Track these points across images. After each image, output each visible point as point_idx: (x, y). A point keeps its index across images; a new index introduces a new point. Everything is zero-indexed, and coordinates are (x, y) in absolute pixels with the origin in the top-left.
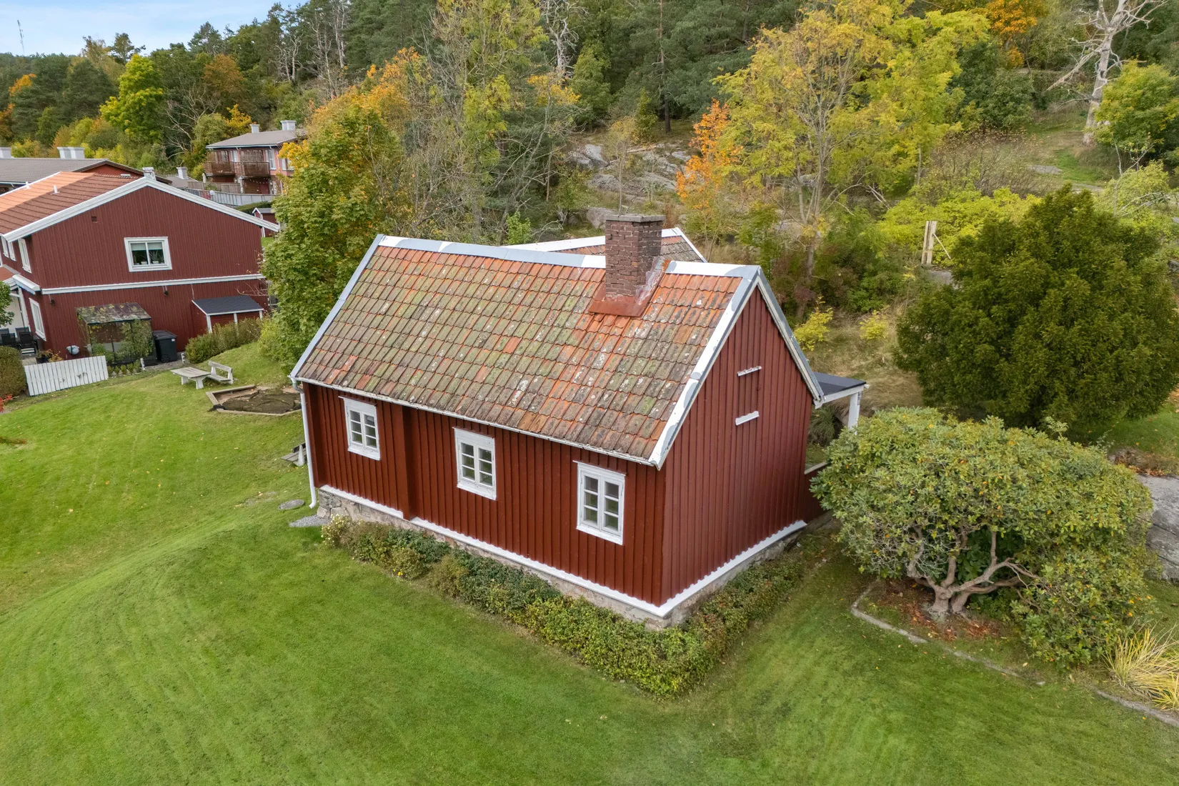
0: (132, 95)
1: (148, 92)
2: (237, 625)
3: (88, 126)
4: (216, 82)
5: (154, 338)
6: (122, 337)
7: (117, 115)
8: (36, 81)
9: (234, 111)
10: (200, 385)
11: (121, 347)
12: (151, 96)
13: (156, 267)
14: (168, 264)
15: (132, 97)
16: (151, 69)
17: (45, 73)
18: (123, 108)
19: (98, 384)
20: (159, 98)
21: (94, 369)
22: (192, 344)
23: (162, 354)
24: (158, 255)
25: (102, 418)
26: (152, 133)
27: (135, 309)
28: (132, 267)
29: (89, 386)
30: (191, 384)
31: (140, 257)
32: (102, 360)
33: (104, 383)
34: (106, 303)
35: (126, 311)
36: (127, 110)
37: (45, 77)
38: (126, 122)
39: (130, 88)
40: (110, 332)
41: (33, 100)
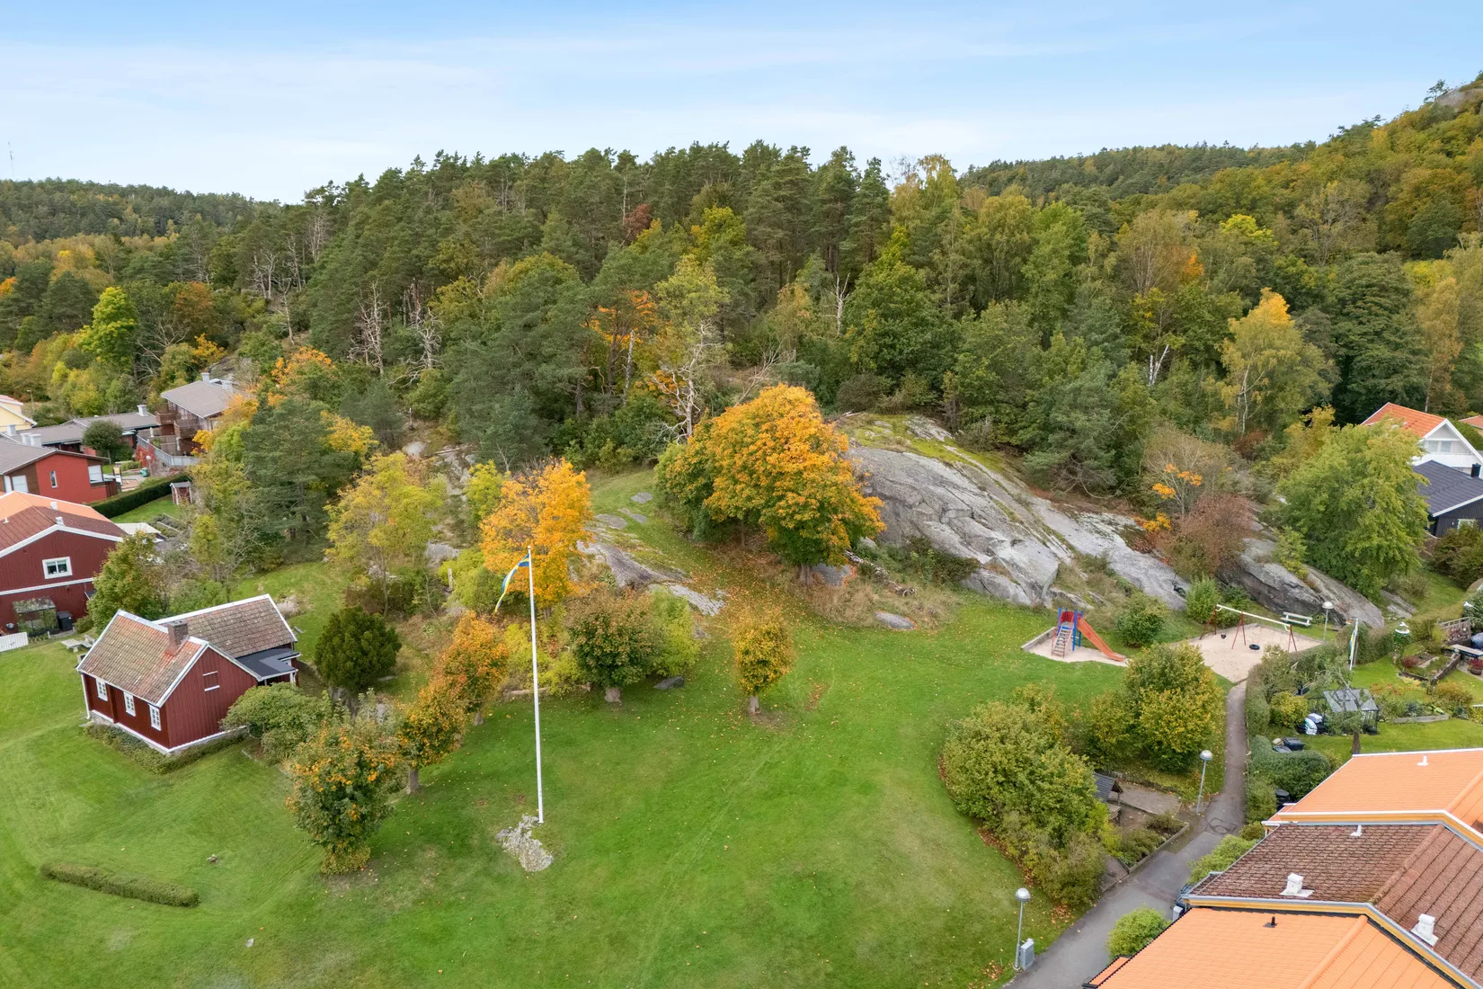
0: (104, 326)
1: (118, 324)
2: (44, 760)
3: (65, 343)
4: (187, 310)
5: (58, 617)
6: (38, 618)
7: (89, 344)
8: (18, 288)
9: (201, 339)
10: (76, 650)
11: (37, 624)
12: (122, 327)
13: (63, 574)
14: (69, 572)
15: (105, 328)
16: (123, 302)
17: (27, 280)
18: (95, 337)
19: (22, 648)
20: (130, 328)
21: (21, 639)
22: (80, 622)
23: (62, 626)
24: (63, 567)
25: (18, 671)
26: (123, 359)
27: (47, 601)
28: (47, 576)
29: (16, 650)
30: (71, 650)
31: (52, 569)
32: (25, 634)
33: (26, 647)
34: (31, 598)
35: (43, 603)
36: (100, 338)
37: (26, 284)
38: (99, 350)
39: (104, 320)
40: (32, 615)
41: (14, 308)
